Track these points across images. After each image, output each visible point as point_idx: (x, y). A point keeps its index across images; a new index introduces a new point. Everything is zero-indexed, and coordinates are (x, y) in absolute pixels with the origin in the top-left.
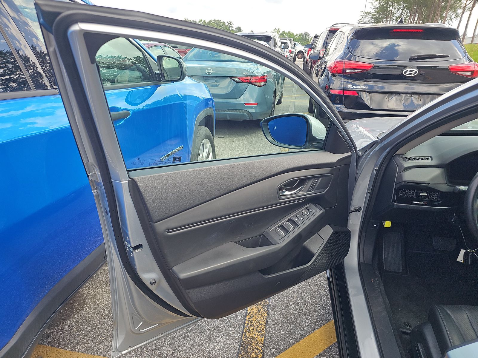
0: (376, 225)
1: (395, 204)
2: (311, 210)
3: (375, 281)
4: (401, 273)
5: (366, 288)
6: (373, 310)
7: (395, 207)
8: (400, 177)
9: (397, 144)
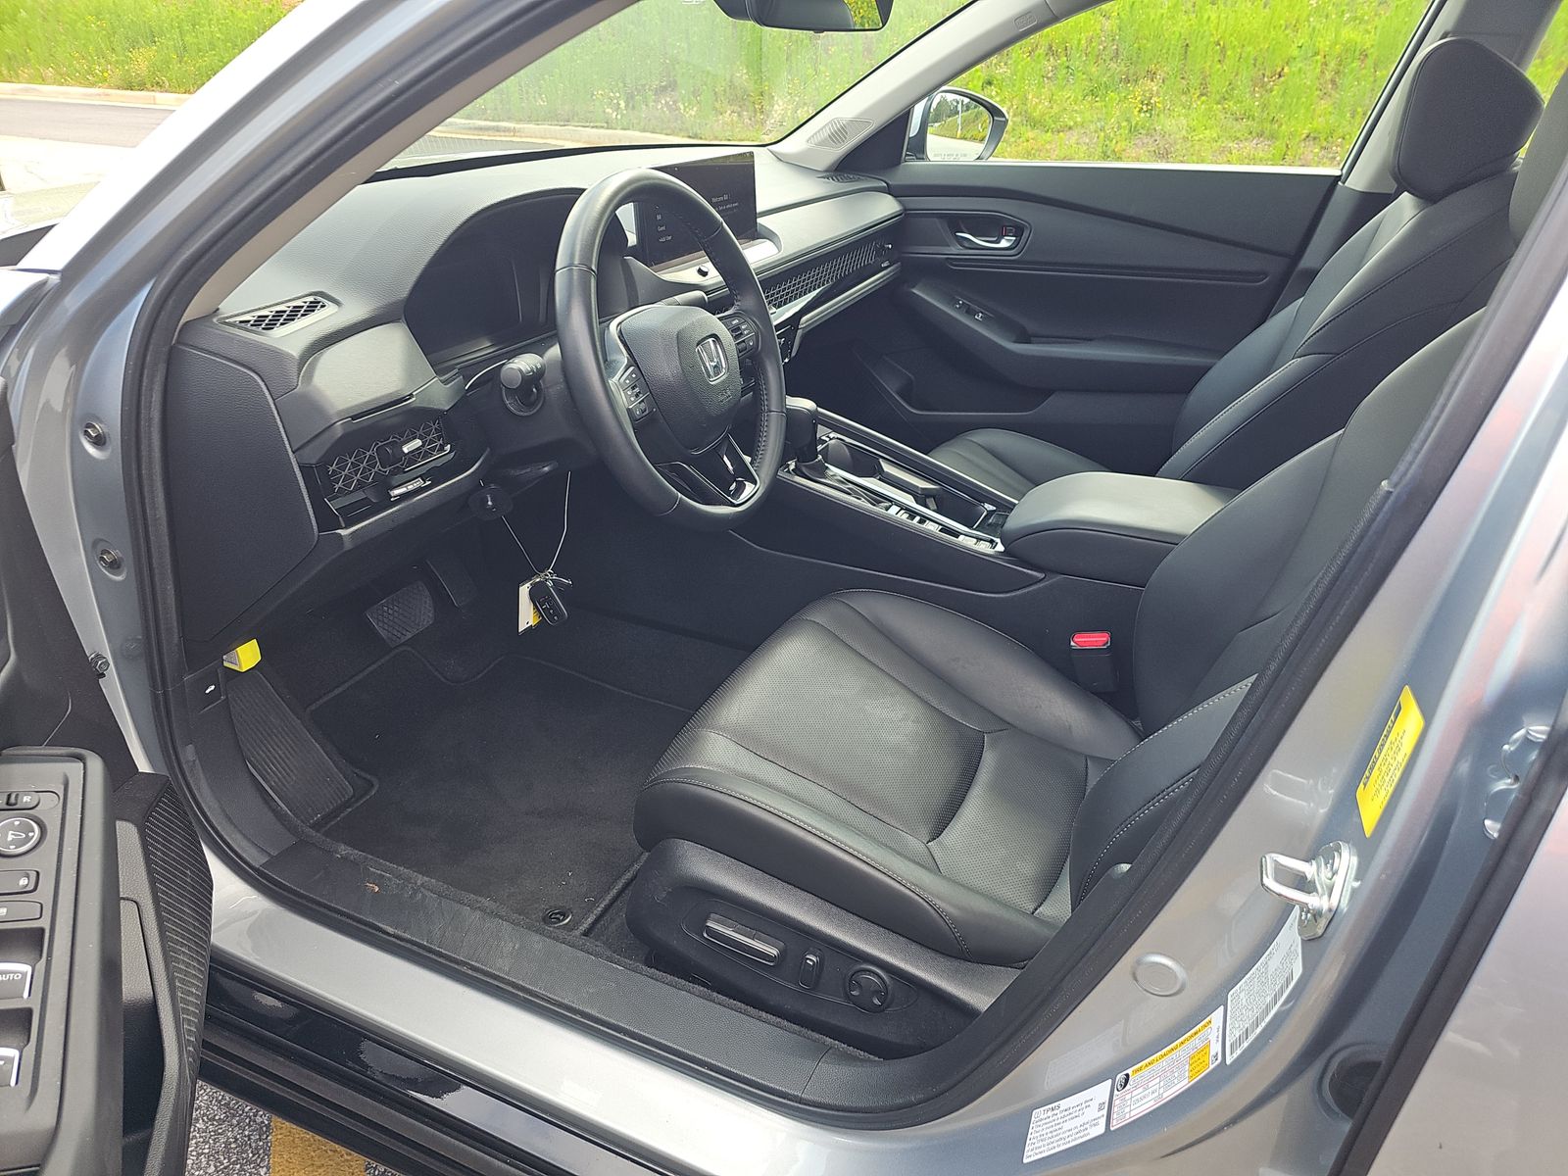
0: (213, 687)
1: (343, 532)
2: (26, 799)
3: (379, 880)
4: (353, 796)
5: (390, 930)
6: (500, 969)
7: (348, 545)
8: (311, 406)
9: (187, 261)
